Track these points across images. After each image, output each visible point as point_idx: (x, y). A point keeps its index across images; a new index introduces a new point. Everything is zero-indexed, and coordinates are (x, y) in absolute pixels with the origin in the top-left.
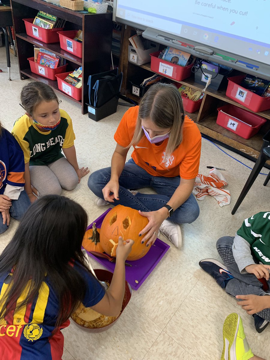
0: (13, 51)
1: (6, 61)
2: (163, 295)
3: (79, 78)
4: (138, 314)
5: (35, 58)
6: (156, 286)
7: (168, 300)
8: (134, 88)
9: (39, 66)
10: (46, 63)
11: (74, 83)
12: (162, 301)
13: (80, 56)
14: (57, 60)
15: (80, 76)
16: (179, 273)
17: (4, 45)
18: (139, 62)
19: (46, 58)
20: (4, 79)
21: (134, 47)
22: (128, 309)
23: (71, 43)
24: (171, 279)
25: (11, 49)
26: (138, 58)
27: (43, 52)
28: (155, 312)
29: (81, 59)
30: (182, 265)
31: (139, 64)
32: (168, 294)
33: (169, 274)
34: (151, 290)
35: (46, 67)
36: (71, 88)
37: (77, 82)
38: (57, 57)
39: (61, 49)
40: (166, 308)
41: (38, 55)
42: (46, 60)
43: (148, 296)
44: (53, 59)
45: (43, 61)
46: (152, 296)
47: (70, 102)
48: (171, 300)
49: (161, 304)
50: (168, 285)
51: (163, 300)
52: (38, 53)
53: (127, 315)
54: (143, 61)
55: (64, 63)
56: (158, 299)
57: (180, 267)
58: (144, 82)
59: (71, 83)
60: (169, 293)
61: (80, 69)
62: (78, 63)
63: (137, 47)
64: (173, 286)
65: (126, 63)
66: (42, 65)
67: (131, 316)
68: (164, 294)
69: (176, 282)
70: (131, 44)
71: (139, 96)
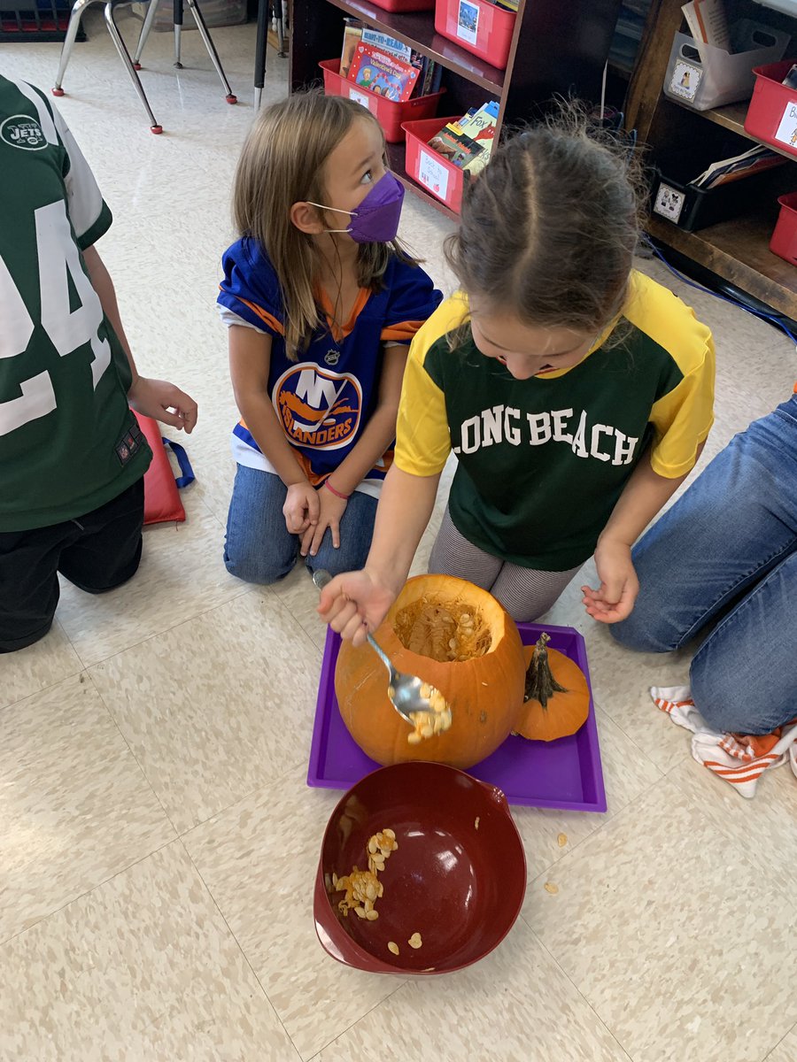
0: (276, 39)
1: (252, 69)
2: (703, 995)
3: (479, 142)
4: (604, 1051)
5: (344, 63)
6: (681, 950)
7: (723, 1019)
8: (665, 192)
9: (351, 90)
10: (377, 83)
11: (461, 156)
12: (698, 1020)
13: (497, 62)
14: (413, 74)
15: (483, 135)
16: (771, 920)
17: (251, 16)
18: (703, 97)
19: (378, 65)
20: (239, 125)
21: (698, 42)
22: (569, 1021)
23: (474, 12)
24: (739, 935)
25: (271, 31)
26: (702, 81)
27: (371, 42)
28: (669, 1058)
29: (503, 71)
30: (783, 889)
31: (702, 107)
32: (722, 993)
33: (732, 913)
34: (661, 963)
35: (375, 95)
36: (448, 172)
37: (470, 156)
38: (415, 63)
39: (436, 33)
40: (710, 1052)
41: (353, 52)
42: (376, 72)
43: (647, 985)
44: (400, 69)
45: (366, 74)
46: (663, 989)
47: (433, 222)
48: (733, 1024)
49: (696, 1030)
50: (725, 957)
51: (702, 1016)
52: (356, 44)
53: (562, 1045)
54: (717, 94)
55: (432, 85)
56: (684, 1007)
57: (775, 894)
58: (707, 174)
59: (451, 154)
60: (726, 992)
61: (486, 110)
62: (489, 85)
63: (709, 40)
64: (743, 967)
65: (651, 98)
66: (365, 88)
67: (577, 1050)
68: (708, 993)
69: (756, 954)
70: (685, 29)
71: (676, 221)
